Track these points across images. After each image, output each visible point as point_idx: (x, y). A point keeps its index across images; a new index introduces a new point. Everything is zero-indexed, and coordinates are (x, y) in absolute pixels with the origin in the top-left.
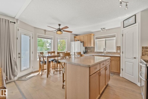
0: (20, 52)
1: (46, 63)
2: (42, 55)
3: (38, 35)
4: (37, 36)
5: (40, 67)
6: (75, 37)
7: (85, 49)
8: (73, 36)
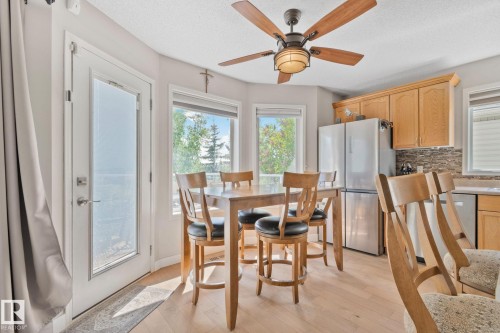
0: (83, 173)
1: (222, 236)
2: (197, 191)
3: (175, 94)
4: (172, 99)
5: (187, 253)
6: (335, 106)
7: (397, 161)
8: (329, 100)
